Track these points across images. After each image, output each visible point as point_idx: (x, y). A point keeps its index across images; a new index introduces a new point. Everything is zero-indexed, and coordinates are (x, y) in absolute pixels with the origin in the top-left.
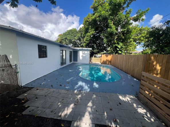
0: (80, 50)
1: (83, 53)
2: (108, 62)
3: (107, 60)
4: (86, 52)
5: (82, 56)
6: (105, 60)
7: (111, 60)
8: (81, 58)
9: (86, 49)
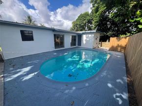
0: (83, 34)
1: (86, 37)
2: (119, 48)
3: (118, 46)
4: (90, 35)
5: (86, 40)
6: (115, 45)
7: (126, 45)
8: (84, 42)
9: (89, 31)
